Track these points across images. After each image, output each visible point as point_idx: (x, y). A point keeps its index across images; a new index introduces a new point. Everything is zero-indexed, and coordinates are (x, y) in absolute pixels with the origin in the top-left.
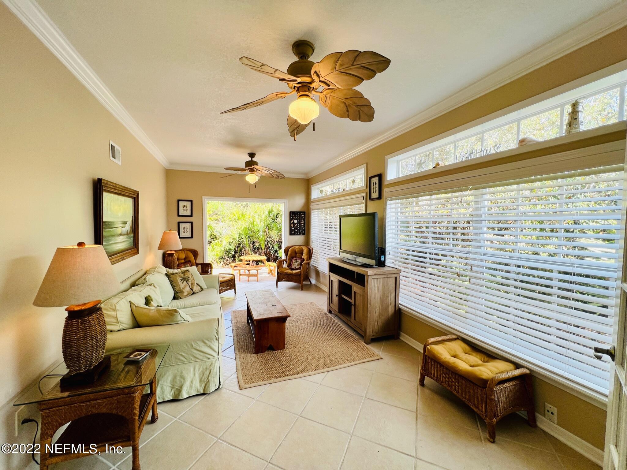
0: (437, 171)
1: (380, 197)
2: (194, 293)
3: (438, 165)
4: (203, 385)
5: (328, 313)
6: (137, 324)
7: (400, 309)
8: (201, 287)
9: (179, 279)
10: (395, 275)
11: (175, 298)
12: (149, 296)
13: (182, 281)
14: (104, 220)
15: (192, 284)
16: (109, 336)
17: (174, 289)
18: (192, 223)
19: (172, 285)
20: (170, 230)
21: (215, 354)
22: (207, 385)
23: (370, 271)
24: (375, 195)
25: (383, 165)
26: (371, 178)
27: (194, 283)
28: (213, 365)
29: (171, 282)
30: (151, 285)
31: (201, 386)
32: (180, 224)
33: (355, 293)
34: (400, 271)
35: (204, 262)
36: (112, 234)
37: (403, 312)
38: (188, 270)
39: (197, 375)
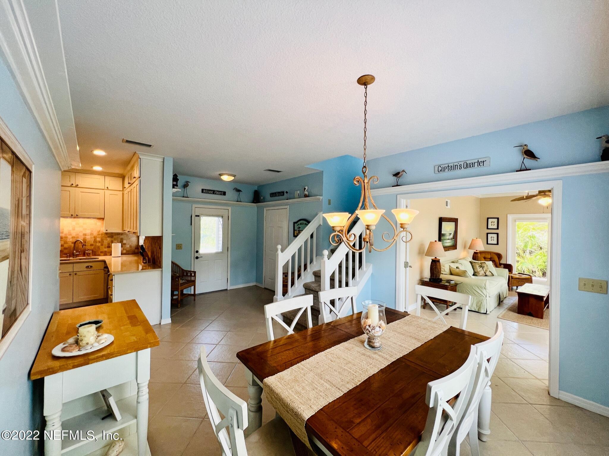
2: (486, 276)
6: (451, 274)
8: (492, 274)
9: (477, 266)
11: (474, 275)
12: (459, 267)
13: (480, 267)
14: (442, 233)
15: (486, 270)
16: (441, 275)
17: (474, 270)
18: (498, 234)
19: (473, 268)
20: (477, 238)
27: (488, 270)
29: (473, 266)
30: (460, 264)
31: (477, 308)
32: (489, 235)
36: (445, 238)
38: (485, 263)
39: (475, 302)
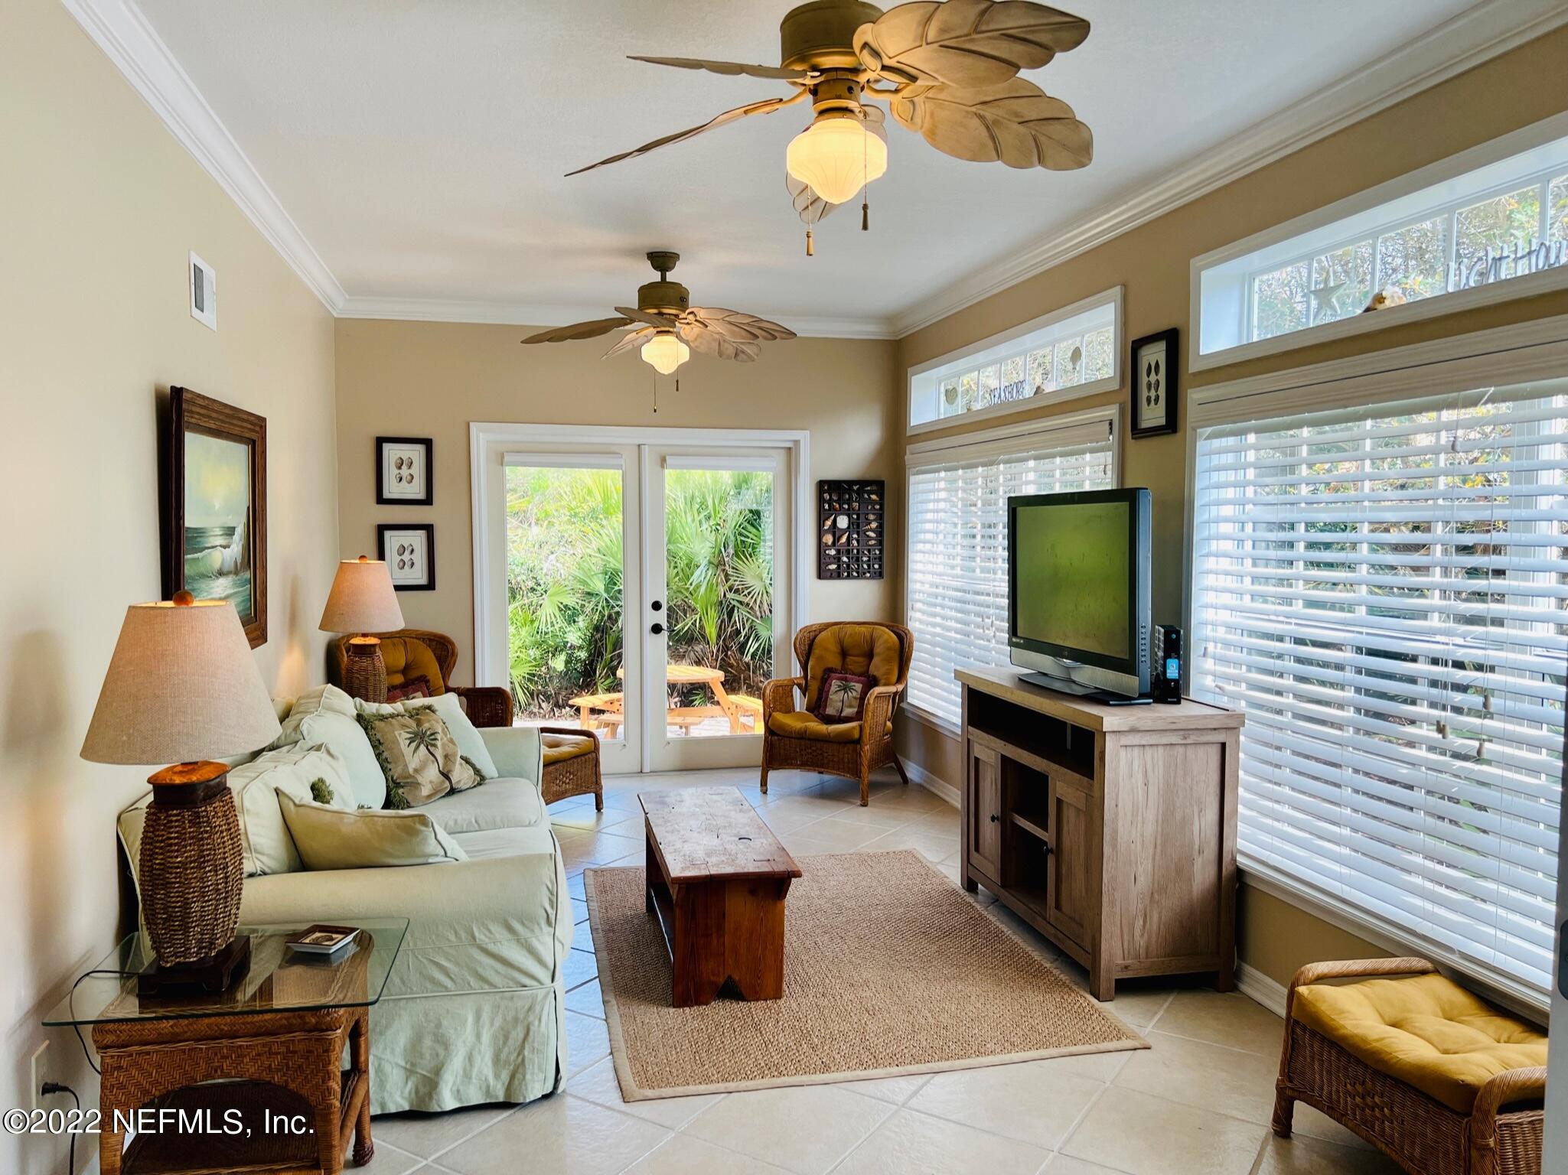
0: (1374, 324)
1: (1172, 424)
2: (452, 791)
3: (1380, 299)
4: (505, 1076)
5: (962, 892)
6: (301, 861)
7: (1240, 873)
8: (477, 772)
9: (402, 737)
10: (1221, 737)
11: (388, 805)
12: (321, 780)
13: (414, 745)
14: (187, 524)
15: (446, 757)
17: (384, 770)
18: (429, 529)
19: (378, 756)
20: (362, 557)
21: (544, 975)
22: (519, 1076)
23: (1112, 719)
24: (1153, 415)
25: (1184, 294)
26: (1138, 345)
27: (455, 755)
28: (538, 1008)
29: (377, 745)
30: (318, 748)
31: (497, 1076)
32: (388, 534)
33: (1059, 802)
34: (1241, 719)
35: (479, 685)
37: (1252, 883)
38: (429, 708)
39: (486, 1038)
